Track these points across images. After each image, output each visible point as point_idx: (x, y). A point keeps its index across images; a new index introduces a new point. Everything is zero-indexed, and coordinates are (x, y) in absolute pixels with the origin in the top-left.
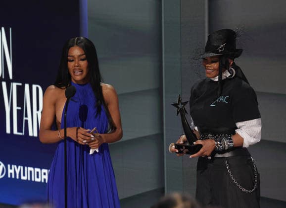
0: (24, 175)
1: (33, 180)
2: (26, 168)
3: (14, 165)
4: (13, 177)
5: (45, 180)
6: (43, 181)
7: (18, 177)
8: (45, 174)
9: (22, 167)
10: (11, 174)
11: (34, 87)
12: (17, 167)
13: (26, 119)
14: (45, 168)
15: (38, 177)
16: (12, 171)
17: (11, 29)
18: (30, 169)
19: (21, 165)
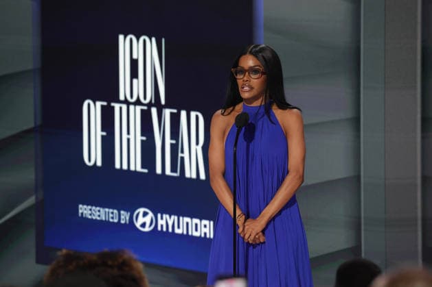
0: (179, 227)
1: (190, 233)
2: (181, 218)
3: (166, 213)
4: (165, 229)
5: (205, 234)
6: (203, 235)
7: (170, 230)
8: (205, 226)
9: (176, 218)
10: (162, 226)
11: (193, 114)
12: (170, 217)
13: (182, 155)
14: (206, 219)
15: (196, 230)
16: (164, 223)
17: (163, 40)
18: (187, 219)
19: (175, 215)
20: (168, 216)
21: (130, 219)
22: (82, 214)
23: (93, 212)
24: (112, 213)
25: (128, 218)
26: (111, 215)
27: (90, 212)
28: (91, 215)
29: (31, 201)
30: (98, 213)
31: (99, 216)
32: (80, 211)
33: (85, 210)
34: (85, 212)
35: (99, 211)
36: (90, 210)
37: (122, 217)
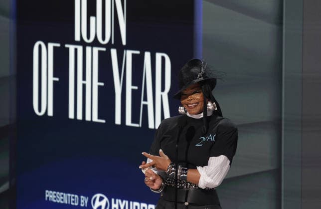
2: (131, 203)
9: (127, 202)
12: (122, 202)
13: (145, 103)
20: (120, 201)
21: (88, 203)
22: (48, 198)
23: (58, 197)
24: (74, 198)
25: (86, 202)
26: (72, 200)
27: (55, 197)
28: (55, 199)
29: (6, 186)
30: (62, 198)
31: (62, 200)
32: (47, 196)
33: (50, 195)
34: (51, 196)
35: (63, 196)
36: (55, 195)
37: (82, 201)
